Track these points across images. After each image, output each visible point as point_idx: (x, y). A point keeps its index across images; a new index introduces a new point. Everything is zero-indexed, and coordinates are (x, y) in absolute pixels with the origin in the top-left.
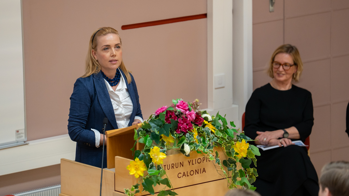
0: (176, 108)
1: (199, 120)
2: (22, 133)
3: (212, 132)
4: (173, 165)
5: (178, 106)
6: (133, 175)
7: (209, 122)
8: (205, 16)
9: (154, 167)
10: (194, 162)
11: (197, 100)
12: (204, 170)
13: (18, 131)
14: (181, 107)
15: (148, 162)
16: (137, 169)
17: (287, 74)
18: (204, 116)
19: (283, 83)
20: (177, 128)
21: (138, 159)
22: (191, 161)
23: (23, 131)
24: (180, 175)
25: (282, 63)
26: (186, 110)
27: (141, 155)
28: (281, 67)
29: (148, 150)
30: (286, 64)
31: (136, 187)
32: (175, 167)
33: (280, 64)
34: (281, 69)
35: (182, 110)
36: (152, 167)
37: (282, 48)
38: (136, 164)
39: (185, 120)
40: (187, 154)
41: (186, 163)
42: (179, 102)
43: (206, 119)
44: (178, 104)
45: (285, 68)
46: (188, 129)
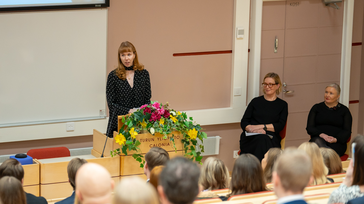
0: (152, 106)
1: (166, 114)
2: (103, 112)
3: (173, 123)
4: (147, 140)
5: (153, 105)
6: (118, 143)
7: (173, 116)
8: (231, 52)
9: (131, 140)
10: (162, 139)
11: (167, 102)
12: (168, 144)
13: (101, 111)
14: (155, 106)
15: (127, 136)
16: (121, 140)
17: (271, 90)
18: (170, 112)
19: (270, 96)
20: (150, 118)
21: (121, 134)
22: (160, 138)
23: (105, 111)
24: (151, 146)
25: (268, 84)
26: (158, 108)
27: (124, 132)
28: (268, 86)
29: (130, 130)
30: (270, 84)
31: (118, 150)
32: (148, 141)
33: (267, 84)
34: (268, 87)
35: (156, 108)
36: (129, 139)
37: (268, 74)
38: (120, 137)
39: (156, 114)
40: (153, 134)
41: (156, 139)
42: (155, 103)
43: (172, 114)
44: (154, 104)
45: (270, 86)
46: (157, 119)
